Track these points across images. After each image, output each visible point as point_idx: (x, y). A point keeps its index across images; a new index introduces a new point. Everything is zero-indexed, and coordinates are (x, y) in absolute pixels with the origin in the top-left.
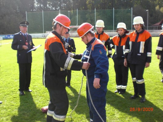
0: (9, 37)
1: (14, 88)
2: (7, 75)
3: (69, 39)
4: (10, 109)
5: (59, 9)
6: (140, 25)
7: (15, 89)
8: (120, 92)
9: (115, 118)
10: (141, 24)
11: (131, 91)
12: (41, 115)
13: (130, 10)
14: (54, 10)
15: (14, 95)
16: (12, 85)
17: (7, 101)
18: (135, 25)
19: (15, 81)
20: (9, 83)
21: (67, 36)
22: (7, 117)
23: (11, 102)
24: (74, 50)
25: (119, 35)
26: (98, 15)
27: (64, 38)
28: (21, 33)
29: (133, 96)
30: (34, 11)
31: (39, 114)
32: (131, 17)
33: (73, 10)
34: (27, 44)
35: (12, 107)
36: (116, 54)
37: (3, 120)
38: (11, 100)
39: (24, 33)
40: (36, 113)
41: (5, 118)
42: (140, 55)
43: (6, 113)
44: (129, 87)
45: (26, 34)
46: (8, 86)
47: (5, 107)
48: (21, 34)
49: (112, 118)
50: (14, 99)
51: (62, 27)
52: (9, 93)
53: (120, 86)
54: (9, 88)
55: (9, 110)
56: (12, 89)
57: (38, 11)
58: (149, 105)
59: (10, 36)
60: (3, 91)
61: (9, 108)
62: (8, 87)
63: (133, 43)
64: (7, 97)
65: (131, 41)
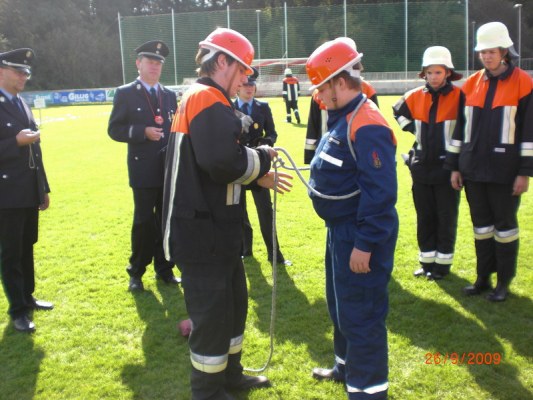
0: (64, 100)
1: (89, 261)
2: (65, 218)
3: (254, 102)
4: (80, 325)
5: (225, 5)
6: (498, 51)
7: (92, 265)
8: (429, 274)
9: (414, 356)
10: (501, 50)
11: (465, 270)
12: (179, 344)
13: (460, 5)
14: (209, 9)
15: (90, 281)
16: (83, 251)
17: (70, 300)
18: (484, 52)
19: (93, 237)
20: (73, 246)
21: (249, 93)
22: (71, 352)
23: (82, 305)
24: (270, 138)
25: (428, 86)
26: (354, 23)
27: (237, 102)
28: (139, 82)
29: (472, 287)
30: (146, 13)
31: (171, 340)
32: (464, 27)
33: (273, 6)
34: (159, 120)
35: (86, 318)
36: (419, 147)
37: (57, 361)
38: (82, 297)
39: (149, 83)
40: (164, 339)
41: (65, 354)
42: (502, 150)
43: (68, 338)
44: (459, 257)
45: (156, 88)
46: (71, 254)
47: (62, 318)
48: (139, 87)
49: (406, 355)
50: (92, 294)
51: (234, 65)
52: (73, 276)
53: (433, 253)
54: (74, 261)
55: (77, 329)
56: (83, 263)
57: (156, 12)
58: (526, 317)
59: (67, 94)
60: (56, 269)
61: (75, 323)
62: (70, 258)
63: (477, 111)
64: (68, 288)
65: (469, 105)
